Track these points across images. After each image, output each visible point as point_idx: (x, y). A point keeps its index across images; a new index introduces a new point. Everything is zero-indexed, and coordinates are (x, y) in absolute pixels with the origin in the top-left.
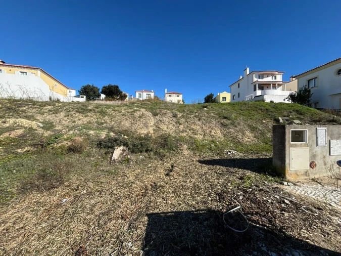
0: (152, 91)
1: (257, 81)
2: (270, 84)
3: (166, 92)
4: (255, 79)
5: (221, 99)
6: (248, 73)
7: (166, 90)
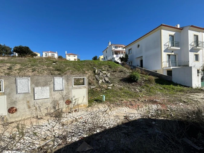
0: (56, 52)
1: (114, 50)
2: (120, 52)
3: (66, 53)
4: (113, 49)
5: (101, 59)
6: (110, 45)
7: (66, 52)
